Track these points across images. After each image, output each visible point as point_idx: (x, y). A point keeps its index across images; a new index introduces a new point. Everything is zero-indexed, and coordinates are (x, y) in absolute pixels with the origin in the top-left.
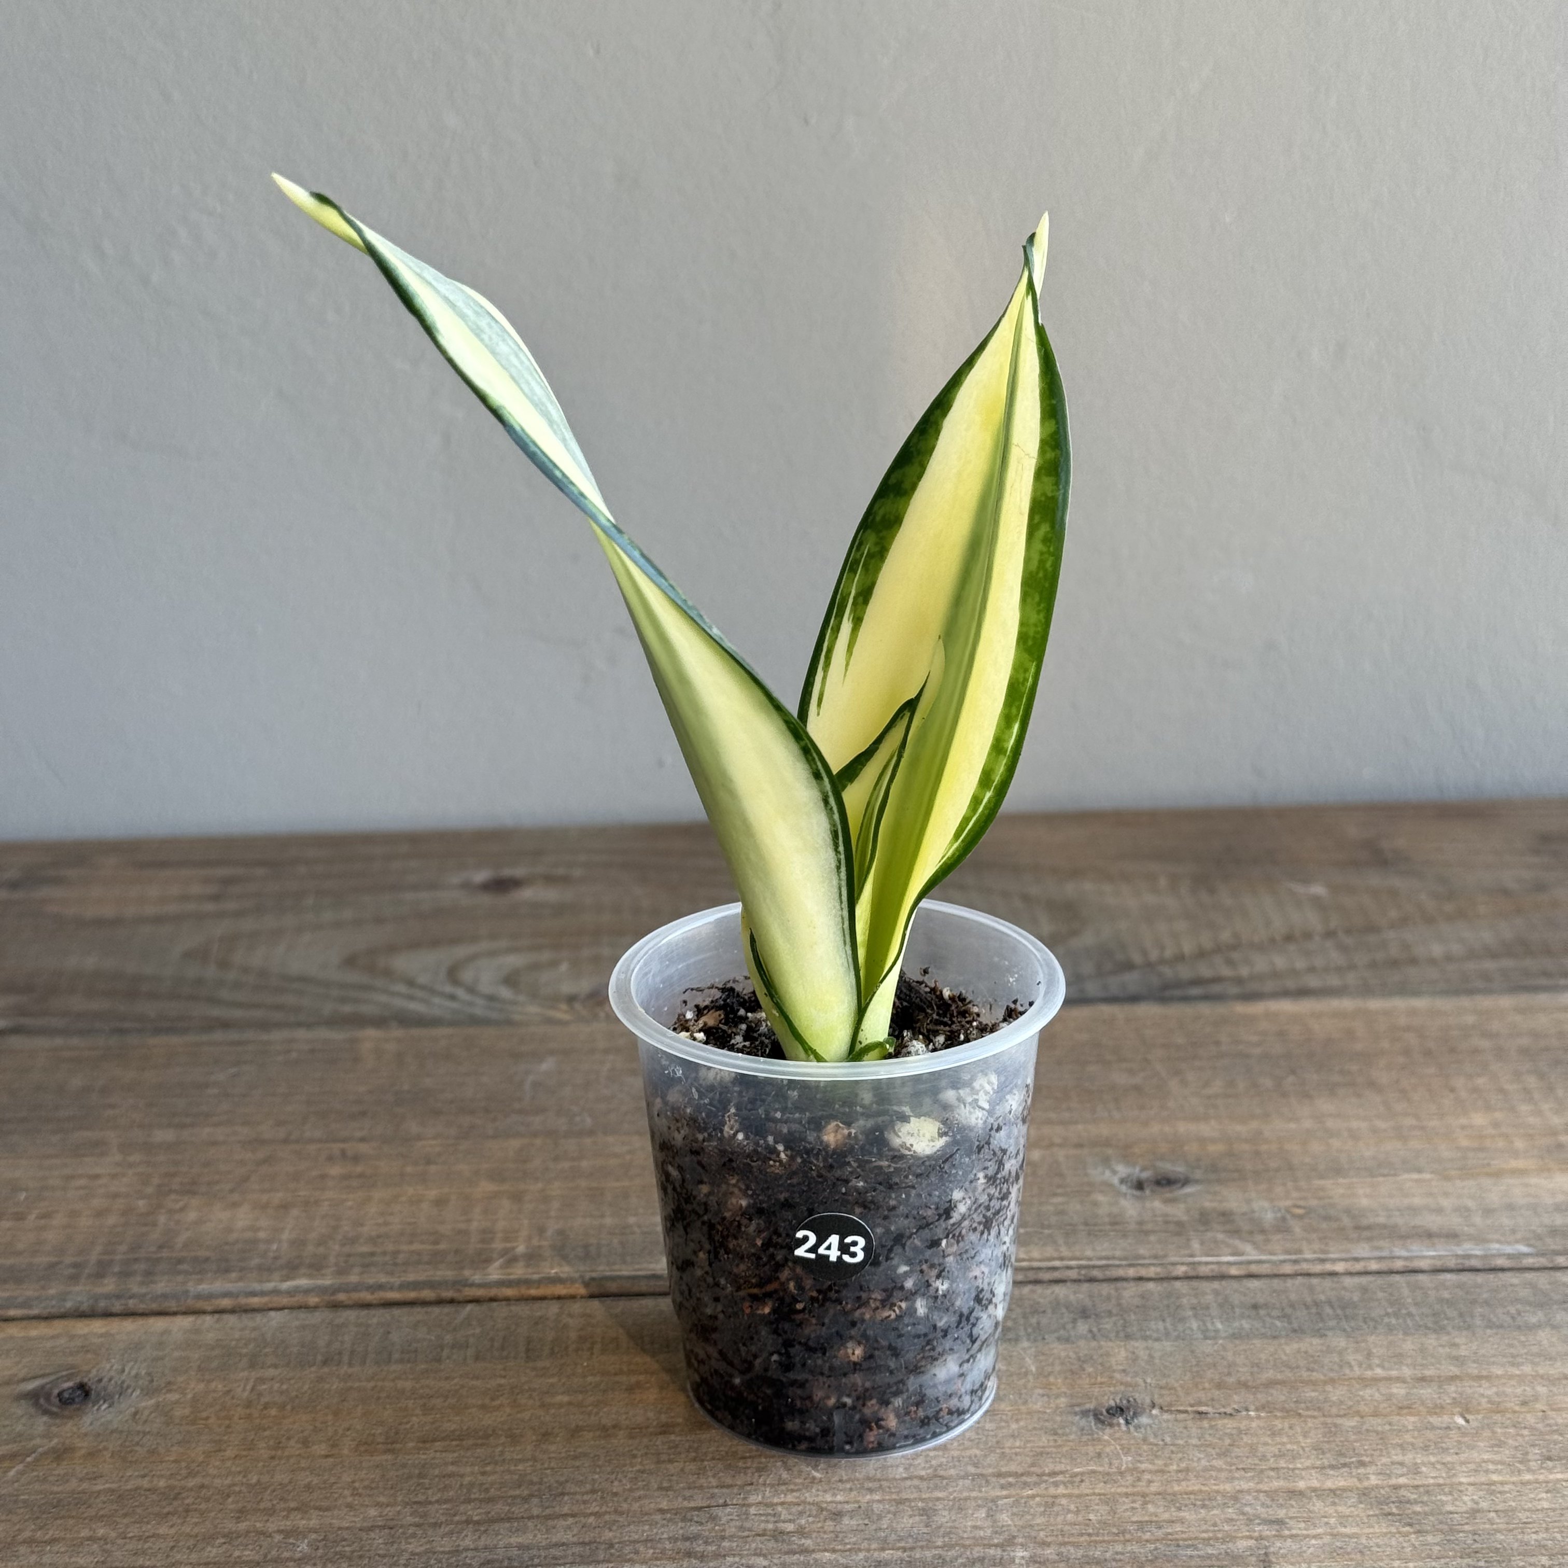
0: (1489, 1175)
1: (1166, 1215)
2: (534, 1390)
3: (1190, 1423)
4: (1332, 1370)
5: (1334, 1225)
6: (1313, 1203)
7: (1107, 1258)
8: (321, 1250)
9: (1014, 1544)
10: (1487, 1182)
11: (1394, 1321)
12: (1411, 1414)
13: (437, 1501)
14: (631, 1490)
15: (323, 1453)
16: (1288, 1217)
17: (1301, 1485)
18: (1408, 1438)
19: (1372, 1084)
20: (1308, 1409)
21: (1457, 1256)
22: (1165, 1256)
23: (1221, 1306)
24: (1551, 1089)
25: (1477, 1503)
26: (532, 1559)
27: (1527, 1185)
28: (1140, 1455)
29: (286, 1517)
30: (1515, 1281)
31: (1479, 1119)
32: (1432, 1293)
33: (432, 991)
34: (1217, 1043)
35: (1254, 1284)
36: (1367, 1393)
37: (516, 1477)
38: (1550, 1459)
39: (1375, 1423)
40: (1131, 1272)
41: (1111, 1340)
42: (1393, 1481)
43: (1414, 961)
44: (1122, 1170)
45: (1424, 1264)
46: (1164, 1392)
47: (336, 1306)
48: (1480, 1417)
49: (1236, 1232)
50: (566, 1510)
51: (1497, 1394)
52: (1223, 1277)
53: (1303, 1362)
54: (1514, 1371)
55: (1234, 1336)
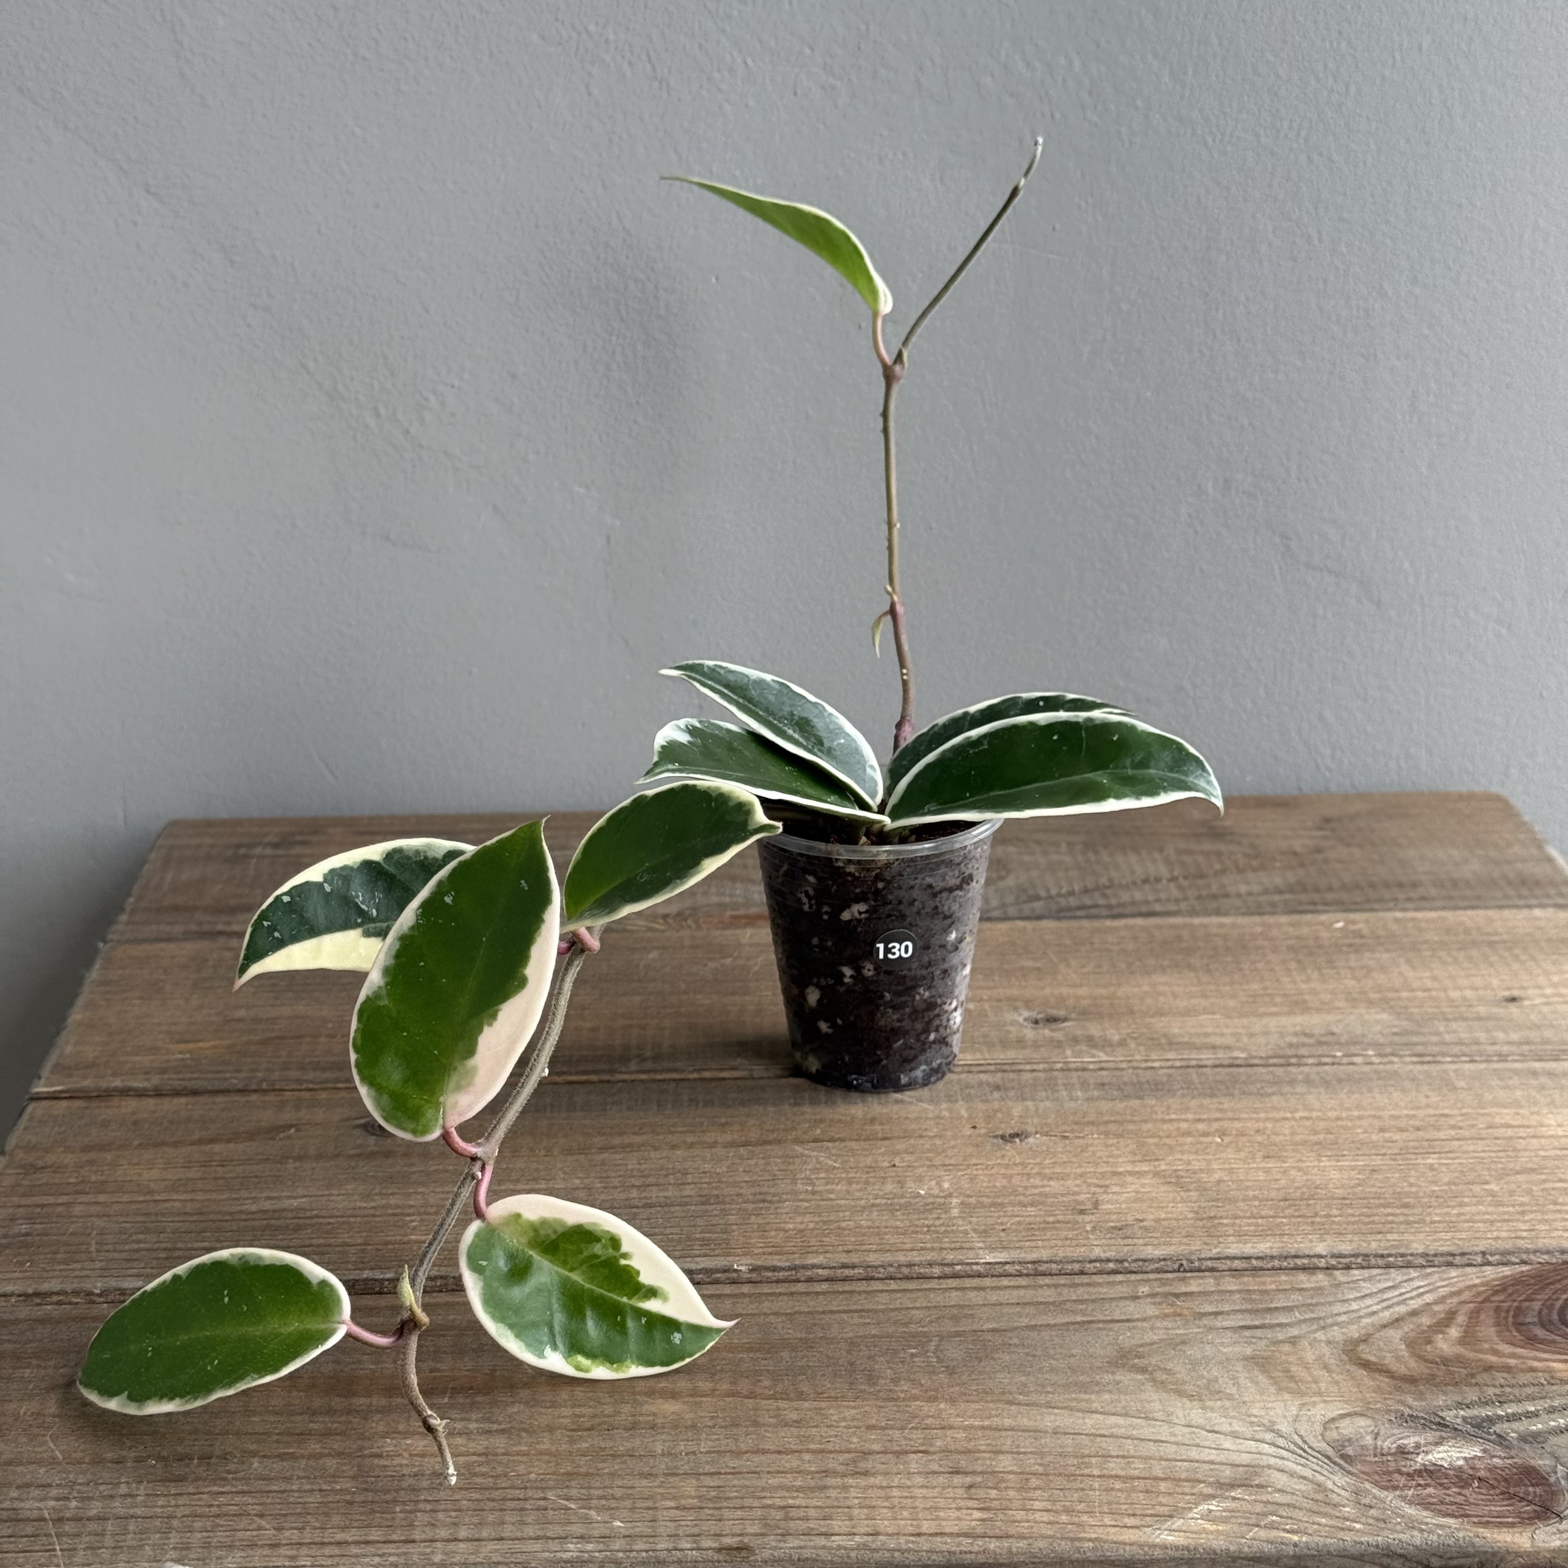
0: (1257, 1016)
1: (1051, 1037)
2: (664, 1125)
3: (1058, 1141)
4: (1145, 1115)
5: (1156, 1042)
6: (1145, 1030)
7: (1014, 1059)
9: (951, 1196)
10: (1253, 1019)
11: (1186, 1091)
12: (1190, 1137)
13: (614, 1177)
16: (1128, 1038)
17: (1121, 1170)
18: (1186, 1148)
19: (1190, 967)
20: (1129, 1134)
21: (1229, 1058)
22: (1049, 1058)
23: (1082, 1084)
24: (1304, 969)
25: (1222, 1177)
27: (1279, 1021)
28: (1027, 1156)
31: (1255, 986)
32: (1211, 1078)
34: (1092, 943)
35: (1104, 1073)
36: (1165, 1127)
38: (1267, 1157)
39: (1167, 1141)
40: (1028, 1067)
41: (1013, 1101)
42: (1175, 1168)
43: (1226, 895)
44: (1026, 1014)
45: (1210, 1063)
46: (1043, 1126)
48: (1230, 1138)
49: (1095, 1046)
51: (1242, 1127)
52: (1084, 1070)
53: (1128, 1111)
54: (1254, 1116)
55: (1088, 1099)
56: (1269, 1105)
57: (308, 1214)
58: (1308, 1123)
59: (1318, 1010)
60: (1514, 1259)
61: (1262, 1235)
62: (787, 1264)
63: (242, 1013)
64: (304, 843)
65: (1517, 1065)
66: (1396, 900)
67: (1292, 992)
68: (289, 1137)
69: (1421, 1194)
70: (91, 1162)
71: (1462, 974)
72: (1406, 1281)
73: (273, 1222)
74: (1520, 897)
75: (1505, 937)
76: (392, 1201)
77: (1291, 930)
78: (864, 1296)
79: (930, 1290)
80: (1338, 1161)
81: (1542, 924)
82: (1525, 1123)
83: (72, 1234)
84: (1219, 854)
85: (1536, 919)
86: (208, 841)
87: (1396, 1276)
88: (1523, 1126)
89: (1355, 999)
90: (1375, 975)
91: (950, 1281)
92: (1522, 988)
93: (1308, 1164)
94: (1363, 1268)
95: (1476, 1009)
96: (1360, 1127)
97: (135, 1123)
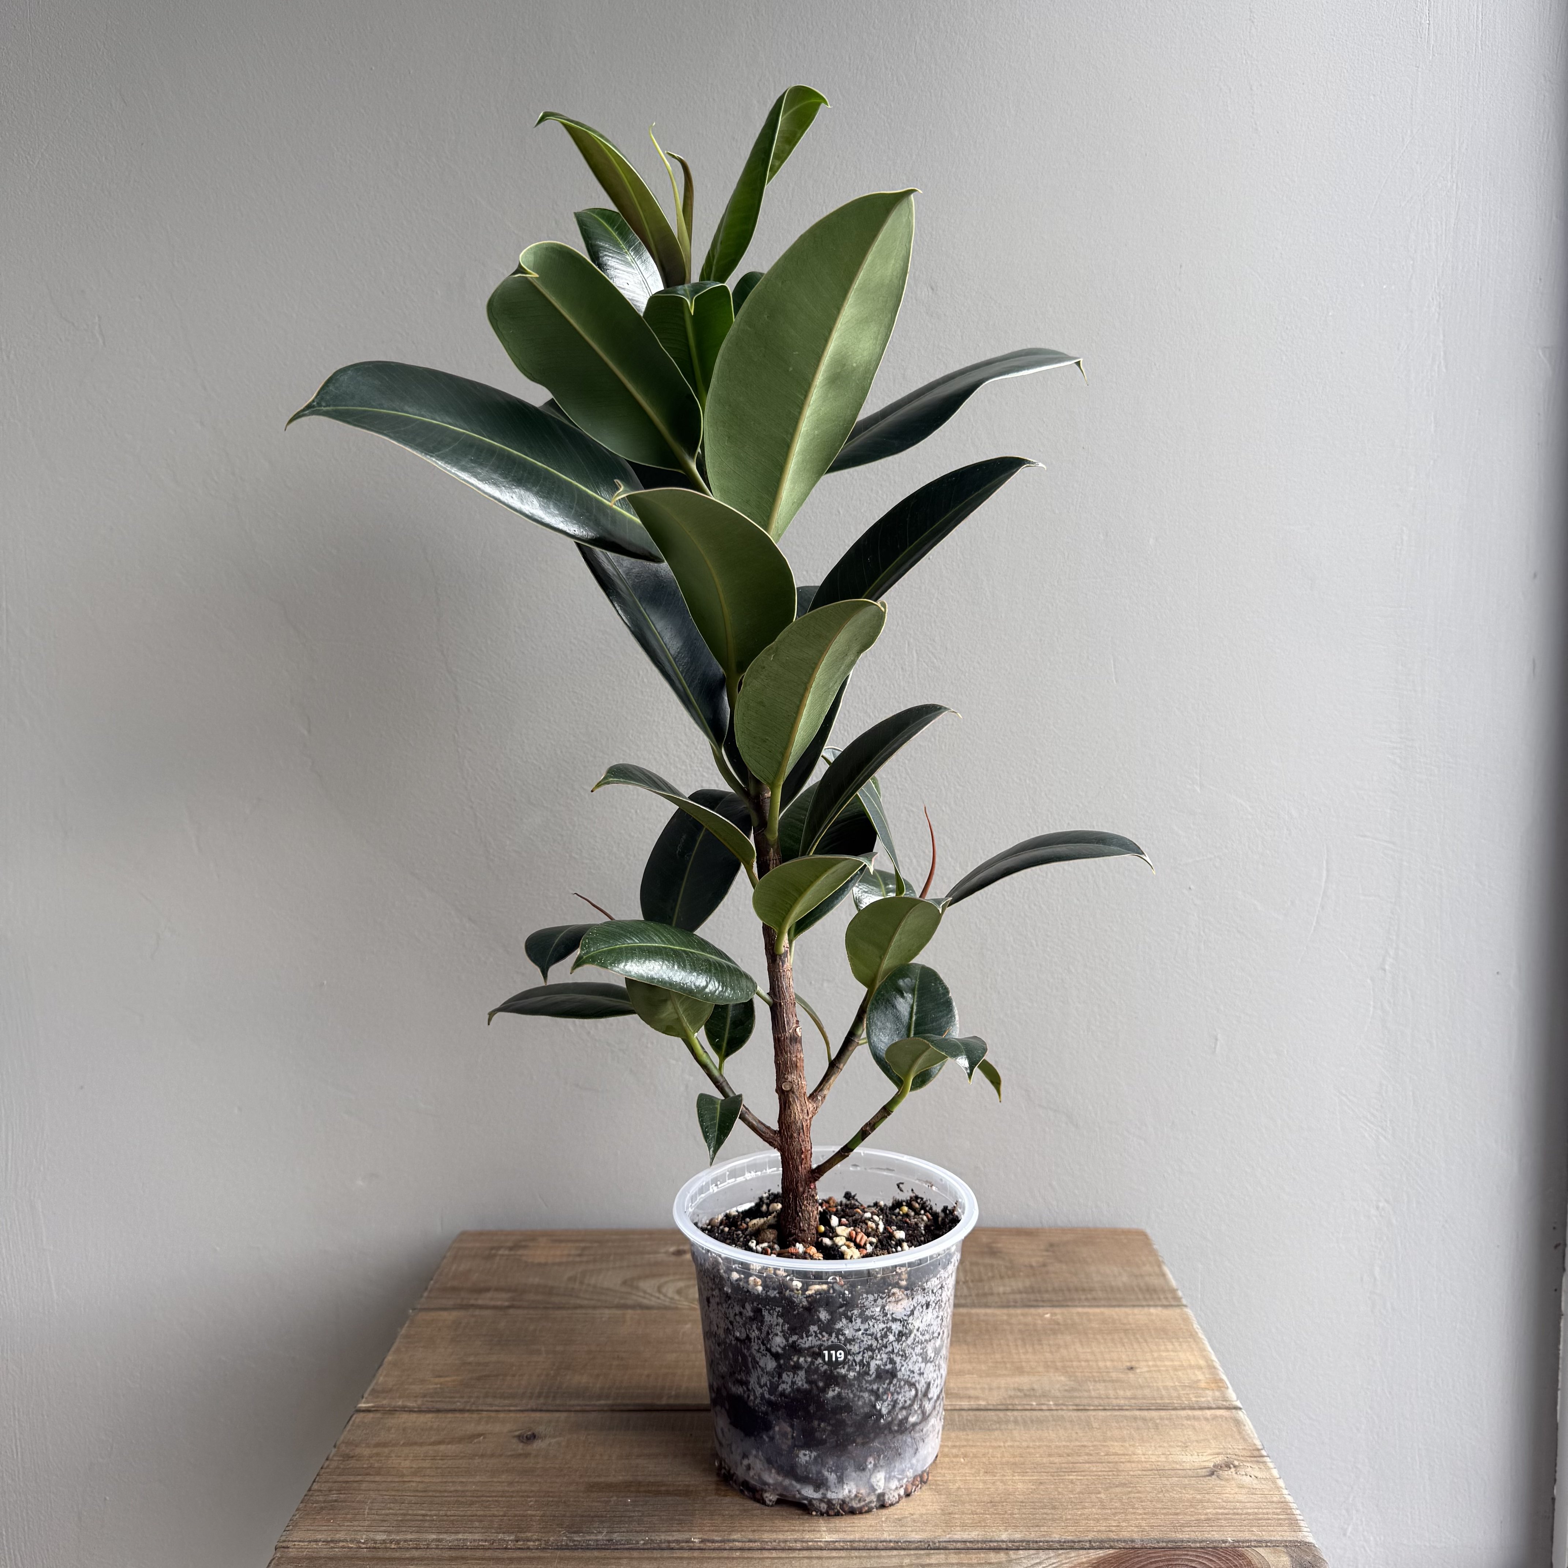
56: (993, 1437)
57: (479, 1494)
58: (1011, 1450)
59: (1029, 1373)
60: (1106, 1545)
61: (975, 1526)
62: (720, 1538)
63: (471, 1359)
64: (525, 1247)
65: (1127, 1413)
66: (1080, 1299)
68: (479, 1442)
70: (377, 1454)
71: (1107, 1350)
72: (1047, 1559)
73: (460, 1499)
74: (1145, 1299)
75: (1133, 1326)
76: (523, 1488)
77: (1021, 1318)
78: (757, 1561)
79: (793, 1558)
80: (1023, 1476)
81: (1154, 1318)
82: (1126, 1453)
83: (358, 1502)
84: (992, 1266)
85: (1151, 1314)
86: (478, 1245)
87: (1042, 1555)
88: (1124, 1455)
91: (805, 1552)
92: (1138, 1361)
93: (1008, 1478)
94: (1026, 1549)
95: (1112, 1374)
97: (404, 1429)
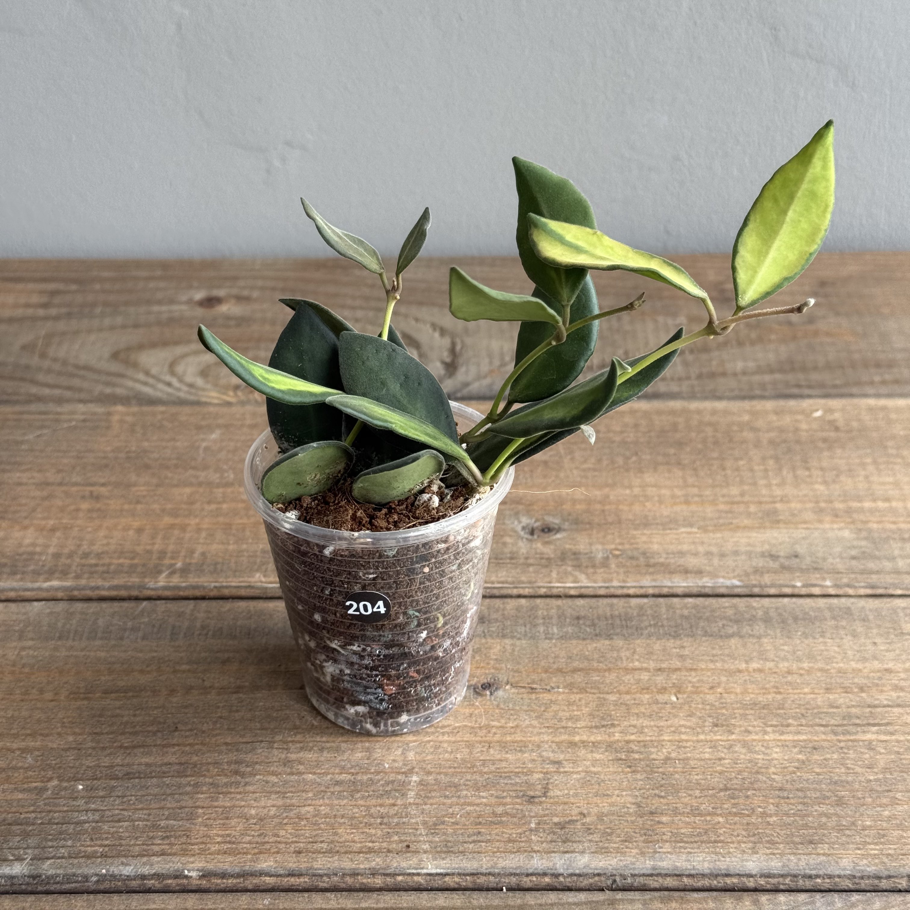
0: (730, 530)
1: (542, 554)
2: (170, 661)
3: (525, 696)
4: (610, 662)
5: (634, 563)
6: (627, 546)
7: (503, 583)
8: (68, 561)
9: (412, 773)
10: (727, 534)
11: (652, 630)
12: (647, 693)
13: (107, 733)
14: (213, 730)
15: (50, 698)
16: (610, 556)
17: (577, 738)
18: (642, 709)
19: (679, 464)
20: (592, 688)
21: (698, 586)
22: (535, 582)
23: (559, 617)
24: (780, 469)
25: (669, 753)
26: (151, 773)
27: (749, 537)
28: (493, 716)
29: (23, 740)
30: (727, 604)
31: (735, 491)
32: (678, 612)
33: (159, 380)
35: (581, 602)
36: (627, 678)
37: (152, 718)
38: (716, 725)
39: (626, 698)
40: (515, 592)
41: (493, 638)
42: (627, 738)
43: (724, 374)
44: (525, 520)
45: (679, 591)
46: (516, 674)
47: (72, 599)
48: (685, 696)
49: (578, 567)
50: (175, 741)
51: (699, 681)
52: (565, 596)
53: (596, 656)
54: (711, 666)
55: (562, 637)
67: (765, 499)
69: (857, 786)
89: (821, 510)
90: (843, 478)
96: (808, 684)
